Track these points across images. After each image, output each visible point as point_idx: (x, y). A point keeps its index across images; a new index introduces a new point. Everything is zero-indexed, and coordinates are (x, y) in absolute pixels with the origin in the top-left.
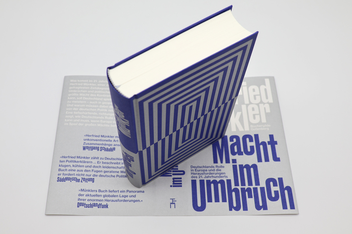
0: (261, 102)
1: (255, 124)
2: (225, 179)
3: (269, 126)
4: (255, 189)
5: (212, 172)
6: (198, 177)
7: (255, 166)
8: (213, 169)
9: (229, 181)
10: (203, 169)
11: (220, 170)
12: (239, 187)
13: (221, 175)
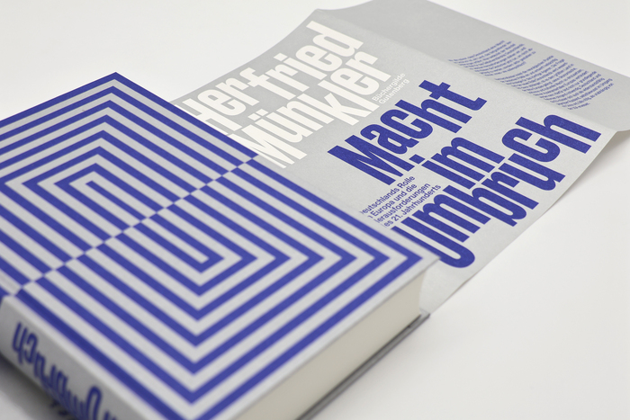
0: (345, 59)
1: (378, 92)
2: (440, 192)
3: (402, 75)
4: (505, 167)
5: (404, 198)
6: (393, 220)
7: (458, 142)
8: (399, 193)
9: (449, 189)
10: (383, 204)
11: (414, 186)
12: (479, 184)
13: (426, 191)
